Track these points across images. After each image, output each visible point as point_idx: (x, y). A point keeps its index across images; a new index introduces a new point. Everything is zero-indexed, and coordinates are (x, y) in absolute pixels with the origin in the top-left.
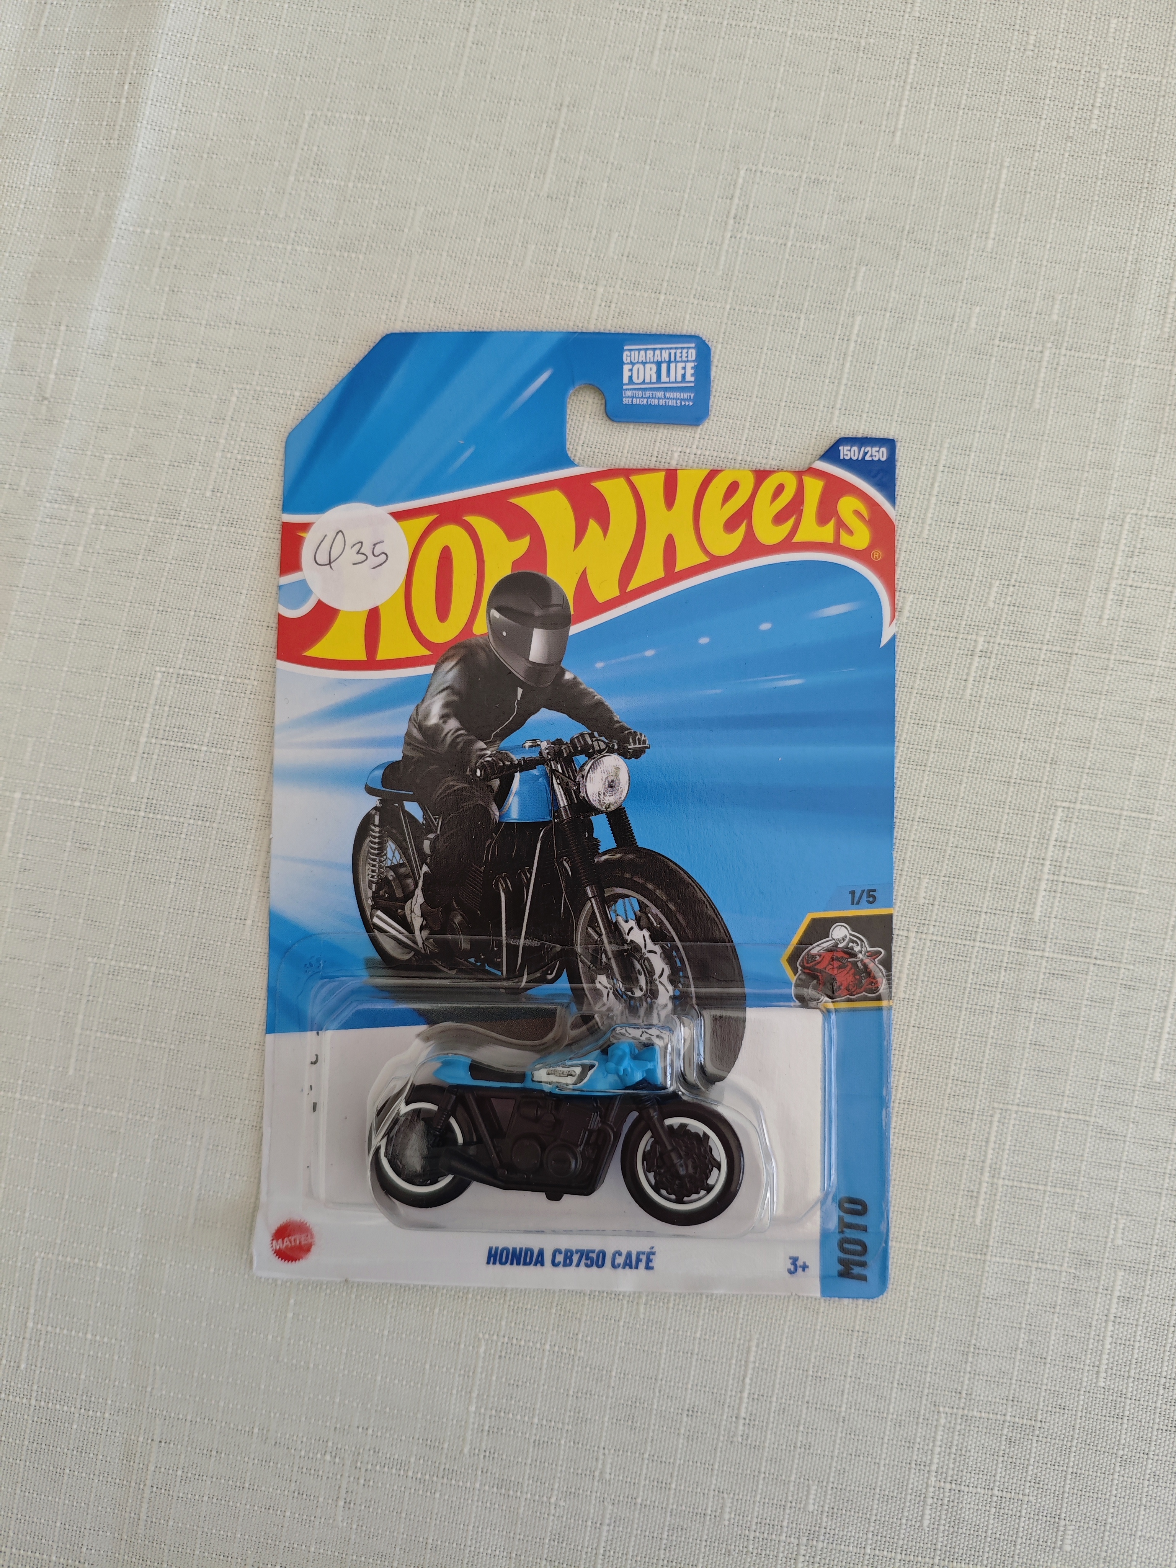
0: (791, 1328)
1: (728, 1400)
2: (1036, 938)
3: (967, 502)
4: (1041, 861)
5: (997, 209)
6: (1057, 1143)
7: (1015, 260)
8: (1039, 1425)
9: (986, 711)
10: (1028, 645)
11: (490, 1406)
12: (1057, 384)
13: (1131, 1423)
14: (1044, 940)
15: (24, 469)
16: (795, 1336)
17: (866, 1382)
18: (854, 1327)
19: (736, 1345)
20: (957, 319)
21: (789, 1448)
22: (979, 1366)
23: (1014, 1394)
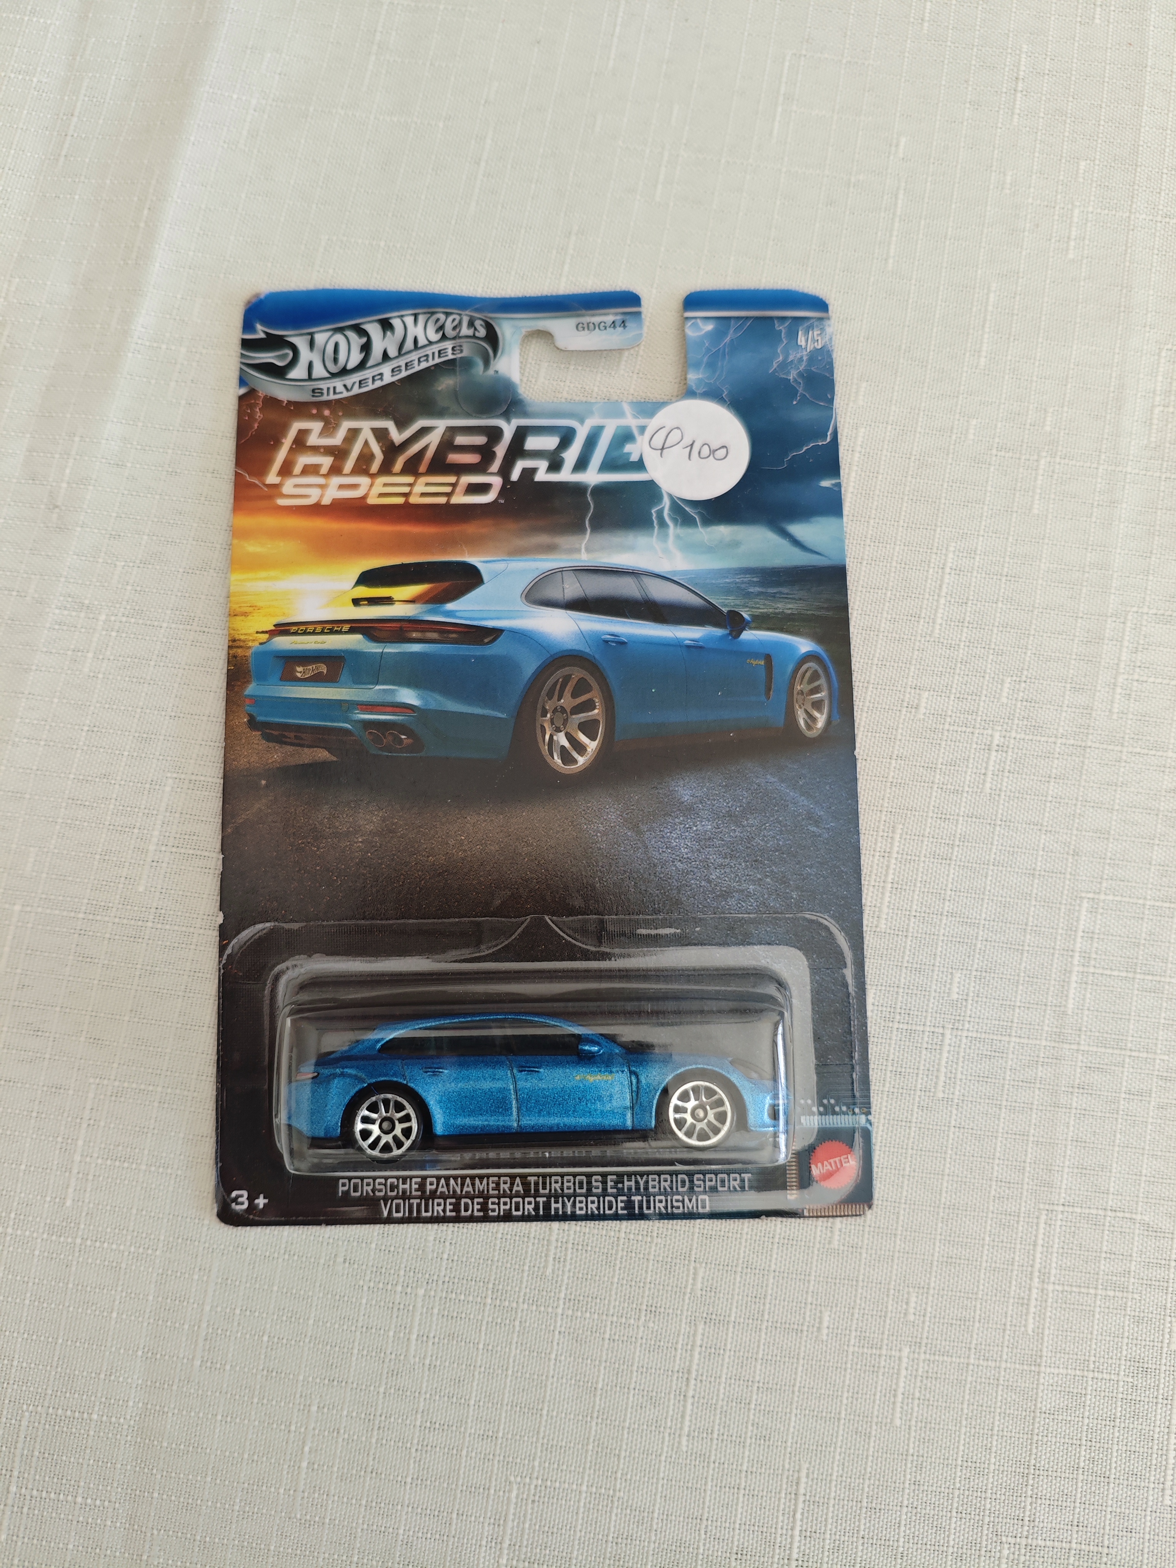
0: (843, 1455)
1: (779, 1540)
2: (1070, 1031)
3: (975, 602)
4: (1071, 953)
5: (987, 330)
6: (1105, 1243)
7: (1007, 377)
8: (1106, 1551)
9: (1006, 804)
10: (1043, 739)
12: (1053, 491)
14: (1078, 1033)
15: (33, 576)
16: (846, 1464)
18: (907, 1451)
19: (785, 1477)
20: (955, 431)
22: (1040, 1489)
23: (1078, 1518)
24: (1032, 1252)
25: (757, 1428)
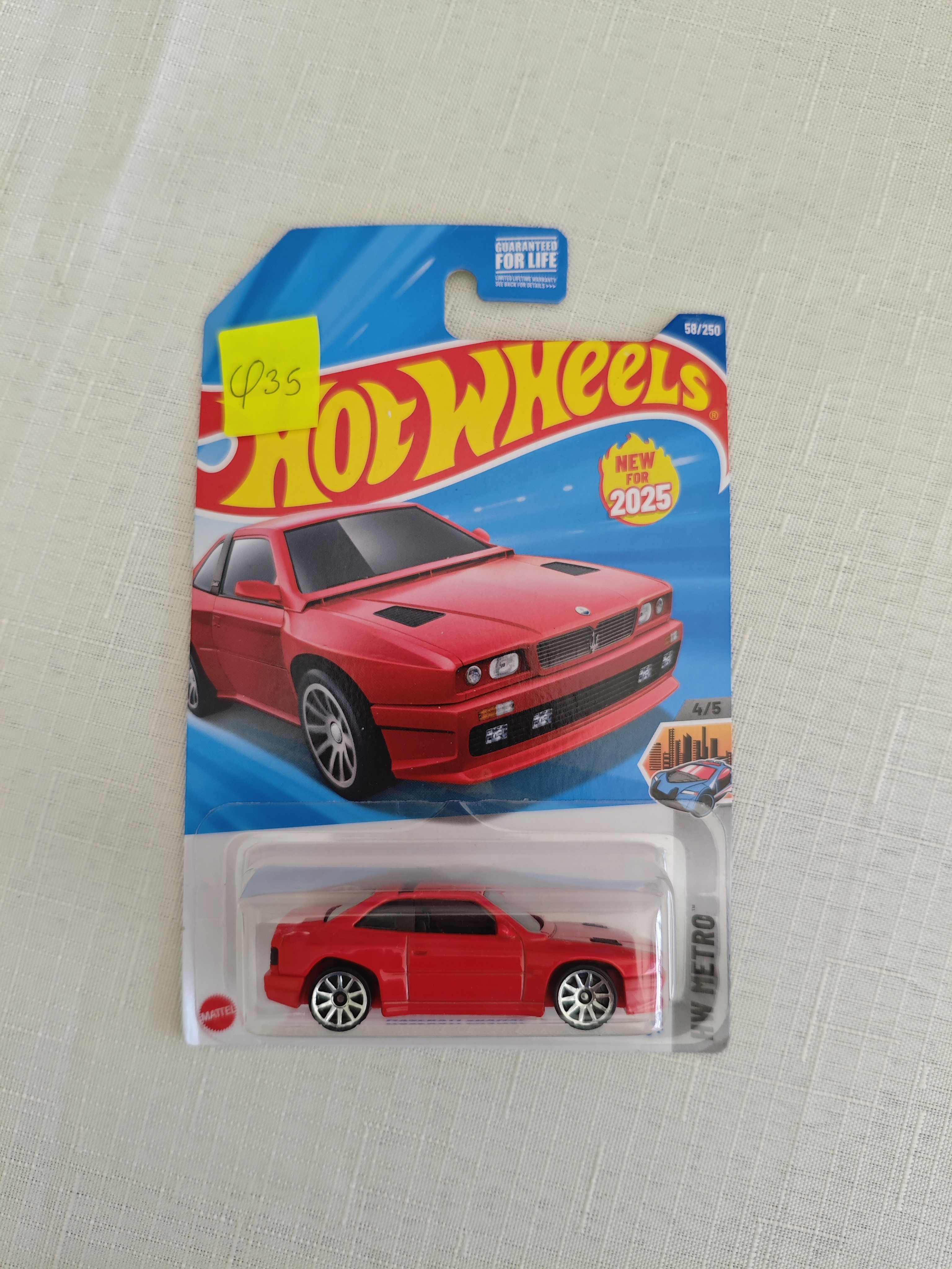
0: (636, 1138)
1: (575, 1196)
2: (873, 818)
3: (842, 439)
4: (883, 752)
5: (886, 194)
6: (877, 996)
7: (898, 239)
8: (843, 1240)
10: (885, 566)
11: (368, 1185)
12: (925, 346)
13: (922, 1244)
14: (880, 820)
16: (638, 1146)
17: (696, 1190)
18: (690, 1142)
19: (586, 1149)
20: (845, 283)
21: (624, 1243)
22: (795, 1184)
23: (823, 1212)
24: (814, 995)
25: (568, 1108)
